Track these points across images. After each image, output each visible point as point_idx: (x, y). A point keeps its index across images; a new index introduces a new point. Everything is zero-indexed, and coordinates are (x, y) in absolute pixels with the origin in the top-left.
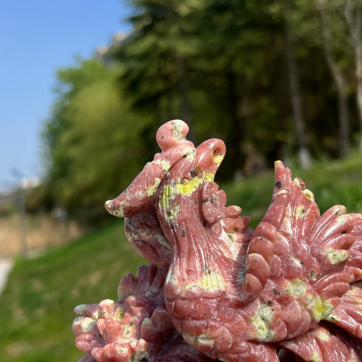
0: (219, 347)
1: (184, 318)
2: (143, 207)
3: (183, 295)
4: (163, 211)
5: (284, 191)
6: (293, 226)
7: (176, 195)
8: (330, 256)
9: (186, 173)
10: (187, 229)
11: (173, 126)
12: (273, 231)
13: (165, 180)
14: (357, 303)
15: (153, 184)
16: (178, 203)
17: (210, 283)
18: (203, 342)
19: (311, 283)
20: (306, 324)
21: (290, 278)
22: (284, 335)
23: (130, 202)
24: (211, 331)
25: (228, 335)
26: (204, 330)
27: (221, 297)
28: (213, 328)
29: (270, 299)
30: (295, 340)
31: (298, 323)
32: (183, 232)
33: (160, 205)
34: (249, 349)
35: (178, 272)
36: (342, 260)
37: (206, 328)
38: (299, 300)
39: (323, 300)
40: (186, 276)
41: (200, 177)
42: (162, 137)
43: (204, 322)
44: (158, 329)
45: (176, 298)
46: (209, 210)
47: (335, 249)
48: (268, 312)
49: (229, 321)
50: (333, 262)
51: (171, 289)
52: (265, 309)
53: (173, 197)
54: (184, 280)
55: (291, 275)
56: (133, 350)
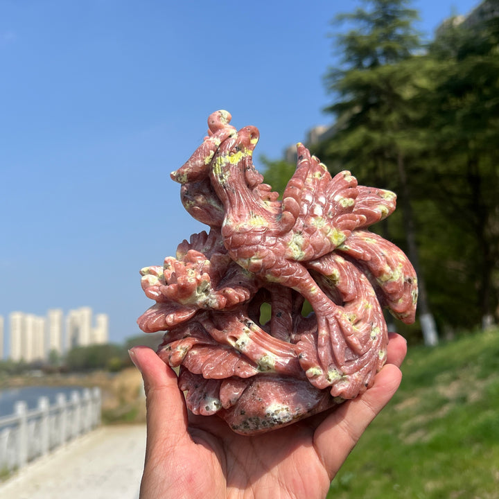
0: (266, 264)
1: (239, 246)
2: (201, 173)
3: (238, 231)
4: (216, 176)
5: (306, 160)
6: (314, 183)
7: (226, 163)
8: (341, 202)
9: (232, 148)
10: (236, 188)
11: (220, 114)
12: (300, 183)
13: (217, 153)
14: (363, 240)
15: (209, 155)
16: (228, 170)
17: (256, 223)
18: (254, 261)
19: (329, 219)
20: (328, 247)
21: (315, 216)
22: (312, 254)
23: (192, 168)
24: (261, 252)
25: (272, 255)
26: (255, 253)
27: (267, 232)
28: (262, 251)
29: (301, 230)
31: (321, 246)
32: (233, 190)
33: (214, 173)
34: (288, 265)
35: (231, 217)
36: (350, 205)
37: (256, 251)
38: (322, 230)
39: (338, 231)
40: (238, 219)
41: (243, 152)
42: (213, 122)
43: (254, 247)
44: (216, 268)
45: (233, 233)
47: (345, 197)
48: (300, 239)
50: (344, 206)
51: (228, 228)
52: (297, 237)
53: (224, 165)
54: (237, 221)
56: (198, 282)
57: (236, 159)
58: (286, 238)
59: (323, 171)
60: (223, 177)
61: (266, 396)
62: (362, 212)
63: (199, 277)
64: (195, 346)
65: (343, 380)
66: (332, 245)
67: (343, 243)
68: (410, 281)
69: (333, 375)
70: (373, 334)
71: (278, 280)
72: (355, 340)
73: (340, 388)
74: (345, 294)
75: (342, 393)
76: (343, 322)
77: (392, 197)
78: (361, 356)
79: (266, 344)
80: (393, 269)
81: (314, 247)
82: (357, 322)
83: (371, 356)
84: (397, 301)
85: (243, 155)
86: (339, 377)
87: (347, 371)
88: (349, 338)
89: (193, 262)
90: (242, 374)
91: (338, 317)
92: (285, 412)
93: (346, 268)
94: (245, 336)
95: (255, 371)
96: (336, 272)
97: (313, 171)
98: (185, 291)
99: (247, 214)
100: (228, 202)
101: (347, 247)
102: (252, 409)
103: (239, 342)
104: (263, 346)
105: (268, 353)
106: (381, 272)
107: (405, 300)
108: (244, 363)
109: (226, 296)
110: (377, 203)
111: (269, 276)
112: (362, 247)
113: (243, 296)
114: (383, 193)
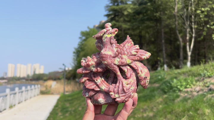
0: (108, 64)
1: (103, 58)
2: (99, 38)
6: (127, 46)
7: (106, 36)
8: (133, 53)
9: (109, 33)
10: (107, 43)
13: (105, 33)
15: (102, 34)
16: (106, 38)
17: (109, 53)
18: (105, 62)
19: (128, 56)
21: (124, 55)
22: (121, 64)
23: (97, 36)
24: (107, 61)
25: (110, 62)
27: (110, 56)
29: (119, 57)
30: (123, 66)
31: (124, 63)
33: (103, 38)
34: (113, 65)
35: (104, 50)
36: (135, 54)
38: (125, 59)
39: (129, 60)
43: (106, 59)
44: (98, 62)
46: (112, 41)
48: (118, 60)
49: (111, 60)
50: (133, 54)
55: (124, 54)
56: (92, 64)
57: (109, 36)
58: (115, 58)
59: (132, 44)
60: (104, 40)
61: (100, 96)
62: (139, 57)
63: (93, 63)
64: (88, 80)
65: (119, 98)
66: (127, 63)
67: (131, 63)
68: (146, 77)
69: (117, 96)
70: (131, 88)
71: (111, 69)
72: (125, 89)
73: (118, 99)
74: (127, 76)
75: (118, 101)
76: (123, 83)
77: (149, 54)
78: (126, 93)
79: (103, 83)
80: (142, 73)
81: (122, 62)
82: (128, 84)
83: (129, 94)
84: (141, 82)
85: (112, 35)
86: (118, 97)
87: (121, 96)
88: (124, 88)
89: (93, 59)
90: (95, 89)
91: (123, 81)
92: (103, 102)
93: (129, 70)
94: (99, 80)
95: (99, 89)
96: (126, 70)
97: (129, 43)
98: (88, 65)
99: (107, 50)
100: (104, 46)
101: (132, 65)
102: (96, 98)
103: (97, 81)
104: (103, 84)
105: (103, 86)
106: (138, 73)
107: (143, 82)
108: (97, 87)
109: (97, 69)
110: (144, 55)
111: (108, 67)
112: (135, 66)
113: (101, 70)
114: (147, 53)
